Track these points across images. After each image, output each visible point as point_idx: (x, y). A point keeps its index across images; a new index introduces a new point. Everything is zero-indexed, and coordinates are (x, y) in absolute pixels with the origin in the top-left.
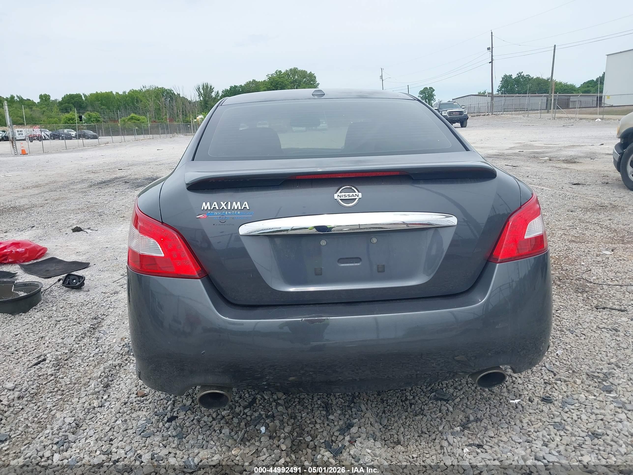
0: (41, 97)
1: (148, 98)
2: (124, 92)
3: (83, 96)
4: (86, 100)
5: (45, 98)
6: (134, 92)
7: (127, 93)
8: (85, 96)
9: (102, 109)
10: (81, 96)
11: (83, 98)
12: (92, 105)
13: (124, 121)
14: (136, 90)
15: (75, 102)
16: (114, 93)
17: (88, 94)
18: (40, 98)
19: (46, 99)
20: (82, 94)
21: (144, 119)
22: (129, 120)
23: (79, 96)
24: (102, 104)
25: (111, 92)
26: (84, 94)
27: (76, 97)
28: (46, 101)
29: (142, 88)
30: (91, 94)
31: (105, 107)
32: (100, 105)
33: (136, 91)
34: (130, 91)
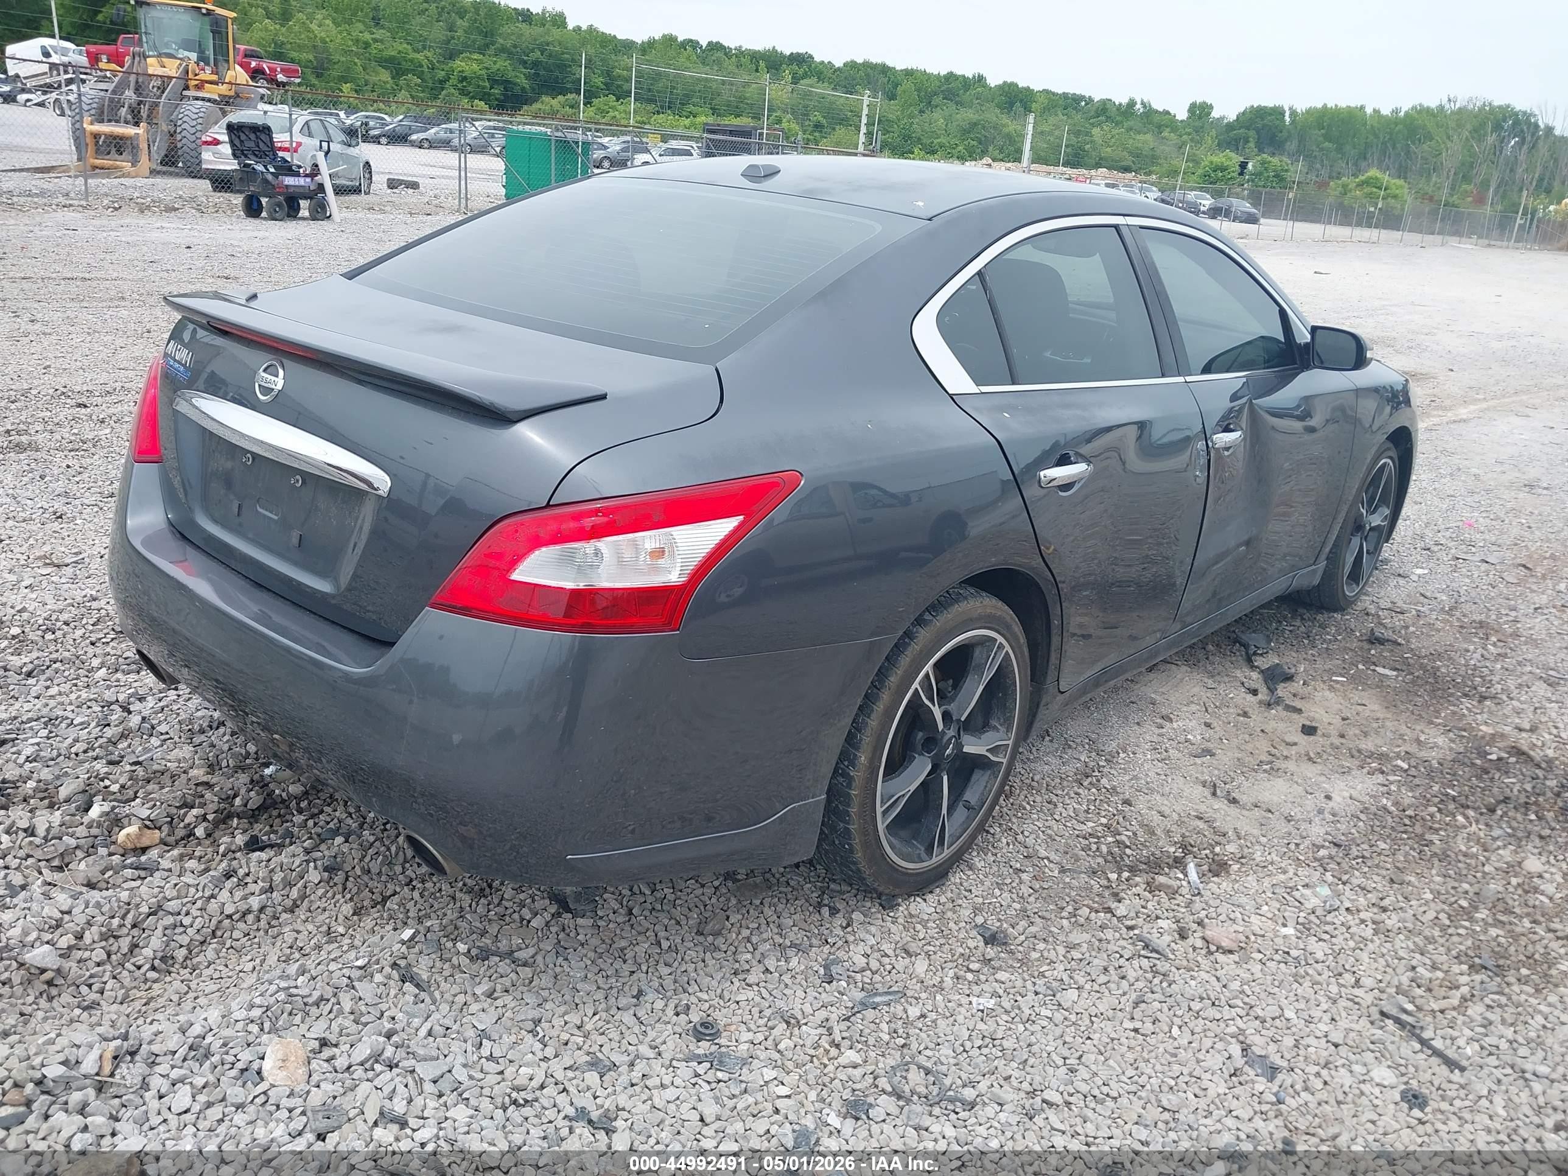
0: (1193, 108)
1: (1451, 133)
2: (1396, 111)
3: (1287, 114)
4: (1293, 122)
5: (1200, 111)
6: (1423, 111)
7: (1402, 114)
8: (1293, 113)
9: (1322, 149)
10: (1283, 114)
11: (1287, 118)
12: (1302, 139)
13: (1344, 186)
14: (1428, 108)
15: (1264, 126)
16: (1369, 110)
17: (1301, 107)
18: (1189, 111)
19: (1201, 114)
20: (1286, 108)
21: (1402, 187)
22: (1361, 185)
23: (1278, 112)
24: (1327, 138)
25: (1362, 108)
26: (1290, 109)
27: (1270, 114)
28: (1200, 118)
29: (1445, 101)
30: (1309, 112)
31: (1331, 145)
32: (1321, 139)
33: (1428, 111)
34: (1414, 108)
